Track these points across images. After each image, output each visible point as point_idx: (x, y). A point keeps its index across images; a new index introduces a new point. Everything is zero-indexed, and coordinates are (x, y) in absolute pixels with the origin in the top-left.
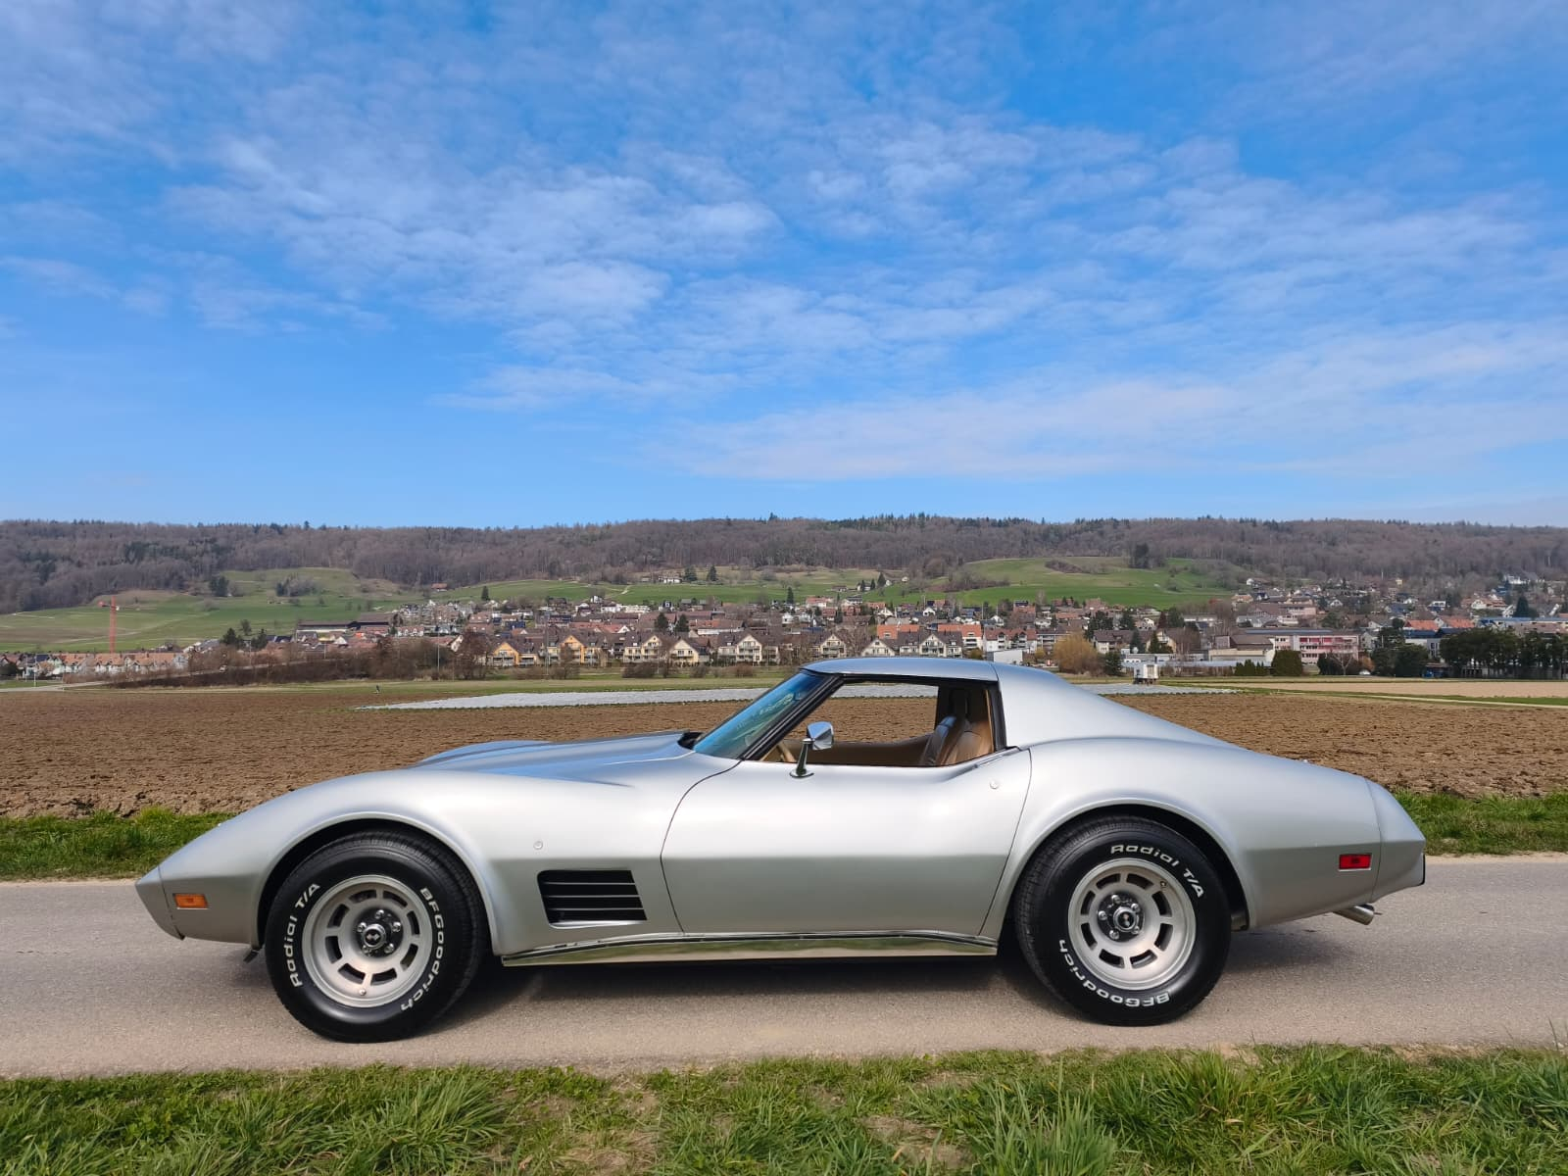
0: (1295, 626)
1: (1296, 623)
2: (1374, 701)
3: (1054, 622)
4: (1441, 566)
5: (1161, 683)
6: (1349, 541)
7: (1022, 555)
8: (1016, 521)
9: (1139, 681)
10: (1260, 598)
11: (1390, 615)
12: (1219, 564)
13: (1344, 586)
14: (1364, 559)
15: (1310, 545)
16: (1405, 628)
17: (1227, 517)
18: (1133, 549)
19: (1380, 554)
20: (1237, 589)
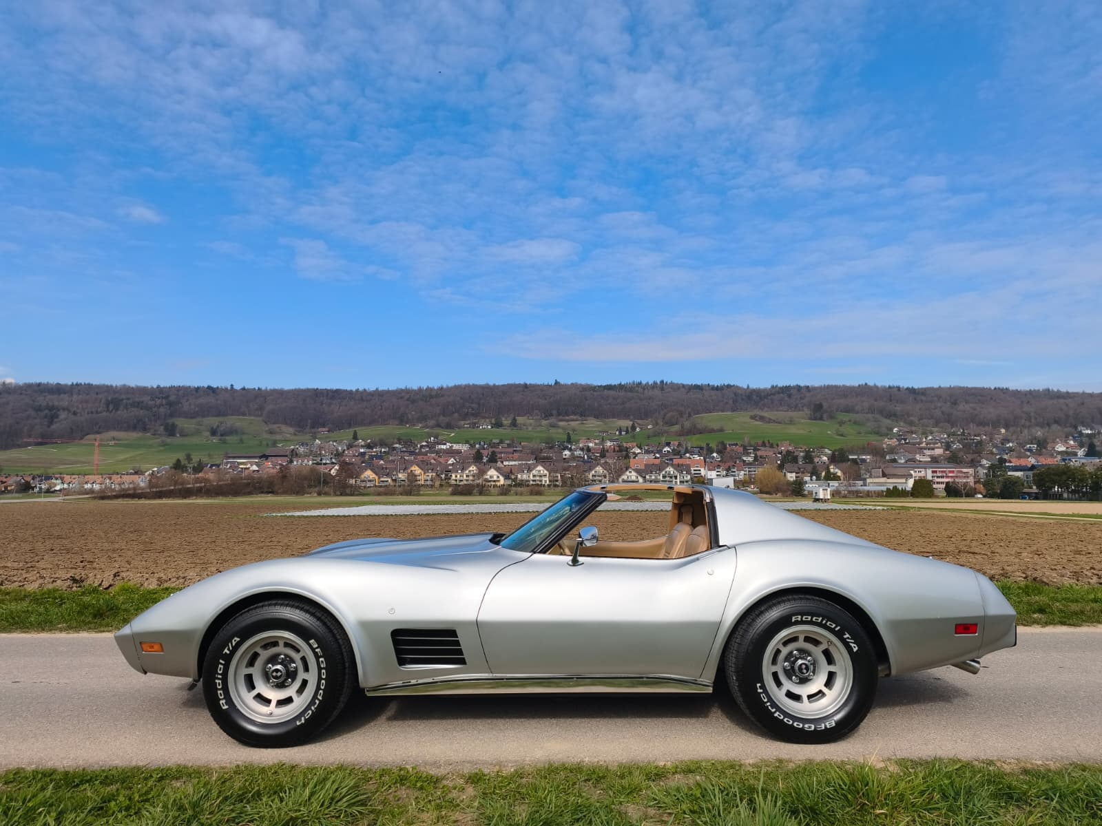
0: (929, 462)
1: (929, 459)
2: (985, 516)
3: (756, 459)
4: (1033, 420)
5: (833, 502)
6: (967, 402)
7: (733, 410)
8: (729, 386)
9: (817, 500)
10: (903, 442)
11: (996, 454)
12: (874, 417)
13: (963, 434)
14: (976, 415)
15: (939, 405)
16: (1007, 464)
17: (879, 384)
18: (812, 406)
19: (990, 412)
20: (887, 435)
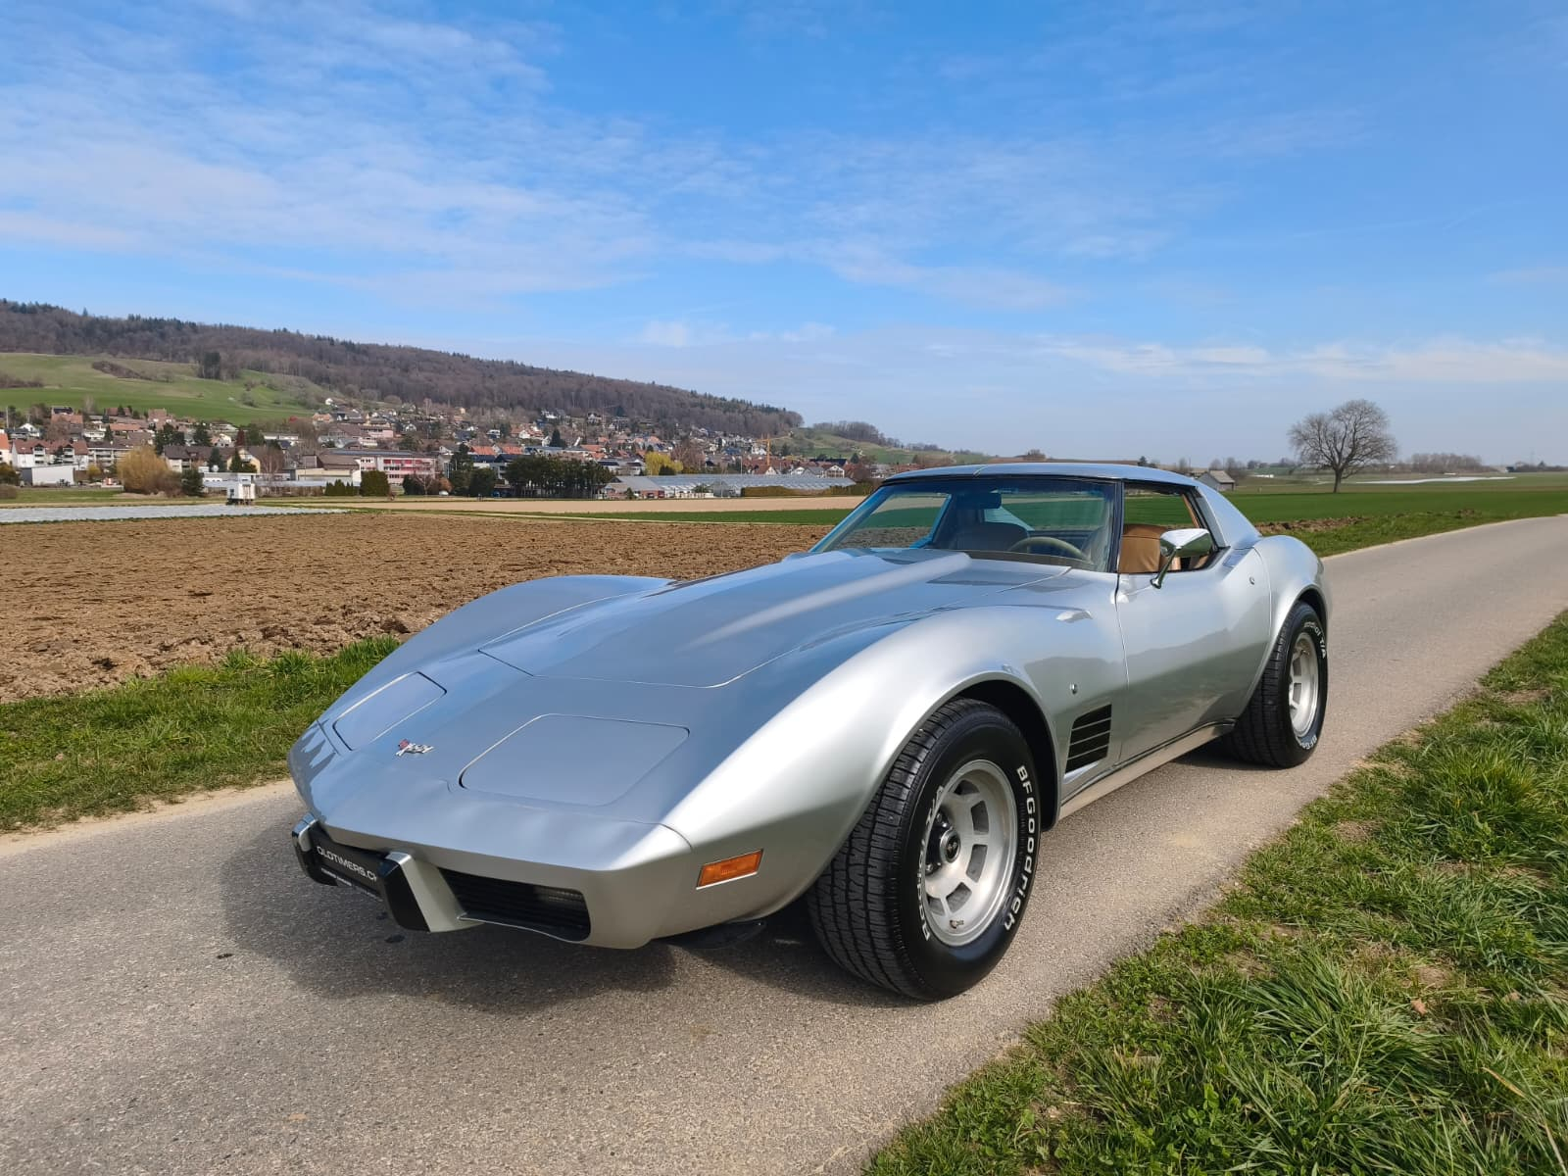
0: (376, 448)
1: (376, 445)
3: (108, 435)
4: (496, 399)
6: (421, 369)
7: (58, 352)
8: (47, 308)
10: (340, 418)
11: (457, 441)
12: (297, 381)
13: (416, 412)
14: (433, 388)
15: (386, 370)
16: (469, 453)
17: (304, 332)
18: (202, 356)
19: (447, 384)
20: (317, 408)
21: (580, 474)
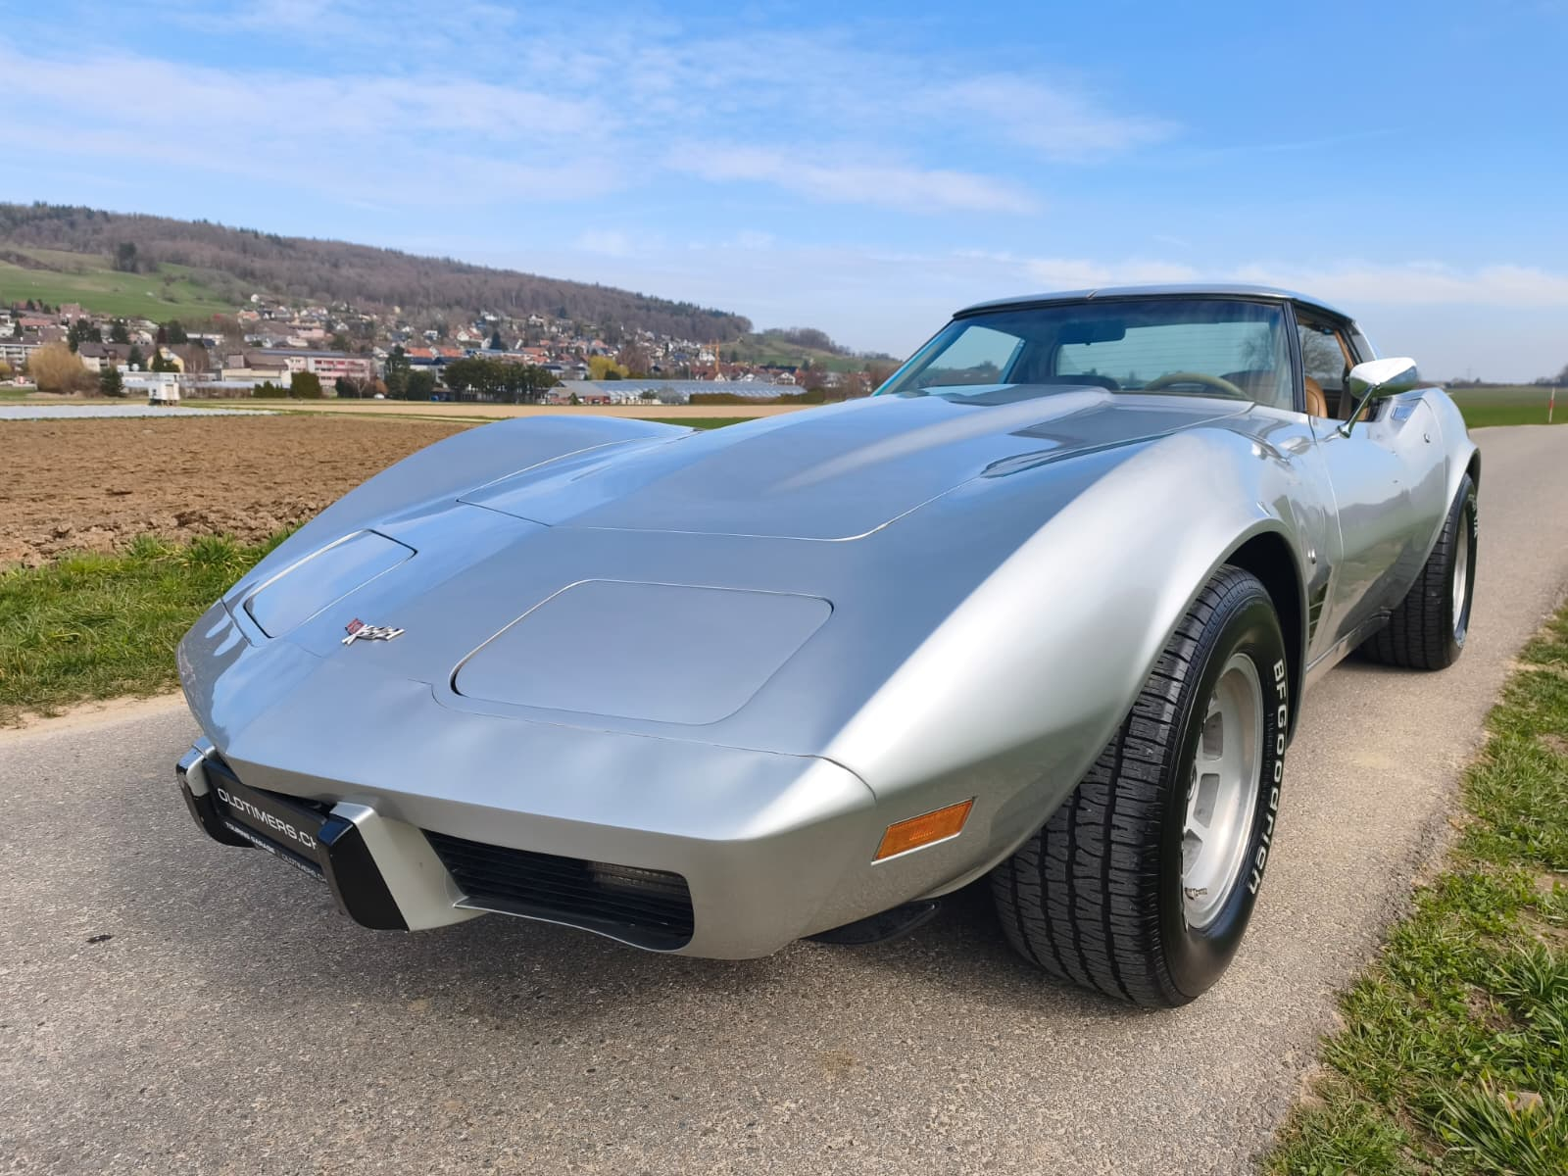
0: (306, 347)
1: (306, 344)
4: (432, 298)
5: (183, 405)
6: (351, 265)
9: (156, 402)
10: (267, 316)
11: (391, 342)
12: (220, 275)
13: (348, 310)
14: (365, 285)
15: (314, 265)
16: (405, 355)
17: (226, 224)
18: (117, 248)
19: (379, 281)
20: (242, 305)
21: (522, 378)
